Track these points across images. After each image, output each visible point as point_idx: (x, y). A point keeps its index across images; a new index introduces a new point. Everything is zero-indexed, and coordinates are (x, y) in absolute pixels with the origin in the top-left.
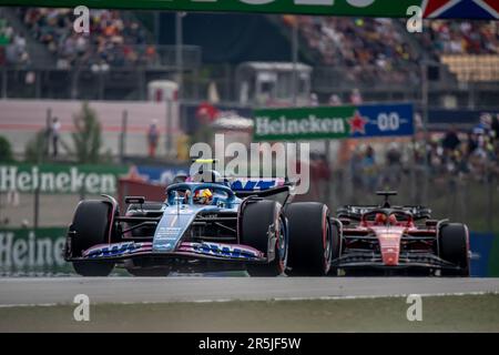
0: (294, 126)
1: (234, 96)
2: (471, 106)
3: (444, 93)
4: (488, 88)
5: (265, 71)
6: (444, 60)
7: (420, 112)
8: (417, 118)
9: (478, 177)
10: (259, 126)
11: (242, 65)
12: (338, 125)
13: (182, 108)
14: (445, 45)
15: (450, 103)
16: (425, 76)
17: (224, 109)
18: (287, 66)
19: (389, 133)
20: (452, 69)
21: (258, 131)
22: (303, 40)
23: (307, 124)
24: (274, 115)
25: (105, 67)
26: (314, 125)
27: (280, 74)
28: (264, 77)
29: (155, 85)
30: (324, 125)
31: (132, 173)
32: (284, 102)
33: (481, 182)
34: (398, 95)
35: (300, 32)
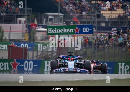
0: (59, 31)
1: (42, 22)
2: (109, 26)
3: (102, 22)
4: (114, 20)
5: (50, 15)
6: (102, 12)
7: (95, 27)
8: (94, 29)
9: (111, 46)
10: (49, 31)
11: (44, 14)
12: (71, 31)
13: (26, 25)
14: (102, 8)
15: (103, 25)
16: (96, 17)
17: (39, 26)
18: (57, 14)
19: (86, 33)
20: (104, 15)
21: (49, 32)
22: (61, 6)
23: (63, 30)
24: (53, 28)
25: (5, 14)
26: (65, 31)
27: (55, 16)
28: (50, 17)
29: (19, 19)
30: (67, 31)
31: (12, 44)
32: (56, 24)
33: (112, 47)
34: (89, 22)
35: (60, 4)
